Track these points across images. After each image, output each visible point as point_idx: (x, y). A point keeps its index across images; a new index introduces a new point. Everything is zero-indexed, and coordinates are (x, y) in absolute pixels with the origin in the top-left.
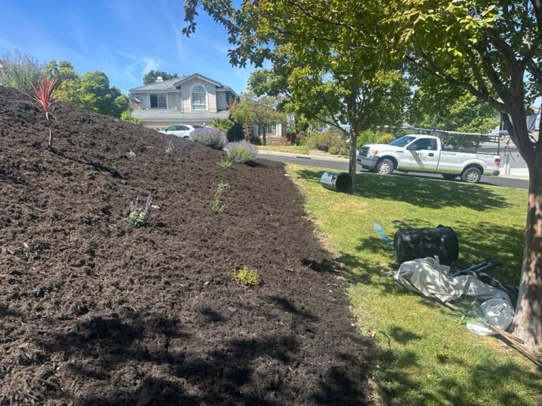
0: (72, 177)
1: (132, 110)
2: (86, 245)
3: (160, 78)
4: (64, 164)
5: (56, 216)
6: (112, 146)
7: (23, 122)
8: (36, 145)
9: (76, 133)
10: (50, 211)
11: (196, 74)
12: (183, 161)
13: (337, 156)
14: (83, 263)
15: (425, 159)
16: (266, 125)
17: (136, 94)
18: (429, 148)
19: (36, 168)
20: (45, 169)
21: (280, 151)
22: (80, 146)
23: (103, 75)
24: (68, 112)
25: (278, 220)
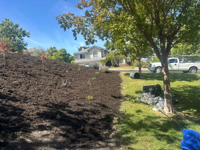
0: (49, 77)
1: (74, 60)
2: (49, 89)
3: (83, 49)
4: (47, 74)
5: (43, 84)
6: (62, 69)
7: (38, 65)
8: (41, 70)
9: (52, 66)
10: (42, 83)
11: (94, 46)
12: (83, 72)
13: (145, 68)
14: (48, 93)
15: (173, 66)
16: (118, 60)
17: (75, 54)
18: (174, 62)
19: (40, 75)
20: (42, 75)
21: (124, 68)
22: (52, 70)
23: (64, 49)
24: (50, 61)
25: (109, 87)
